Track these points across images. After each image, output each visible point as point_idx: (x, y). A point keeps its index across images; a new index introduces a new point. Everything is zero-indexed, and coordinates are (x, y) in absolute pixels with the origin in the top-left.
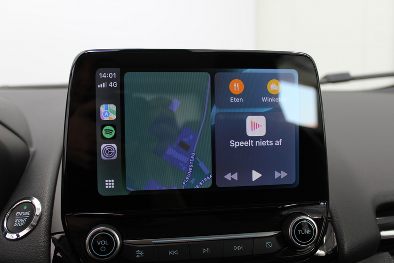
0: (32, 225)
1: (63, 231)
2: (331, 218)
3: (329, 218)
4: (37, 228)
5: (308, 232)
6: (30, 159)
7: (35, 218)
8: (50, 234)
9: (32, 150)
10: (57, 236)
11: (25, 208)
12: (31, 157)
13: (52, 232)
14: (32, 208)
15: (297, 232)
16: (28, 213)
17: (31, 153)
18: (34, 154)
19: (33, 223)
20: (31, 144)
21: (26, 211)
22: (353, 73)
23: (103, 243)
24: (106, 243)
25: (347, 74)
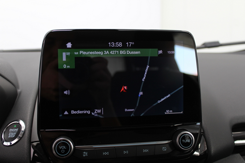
0: (19, 137)
1: (39, 140)
2: (204, 133)
3: (202, 133)
4: (22, 139)
5: (189, 141)
6: (18, 96)
7: (21, 133)
8: (30, 142)
9: (19, 91)
10: (35, 144)
11: (15, 126)
12: (18, 95)
13: (32, 141)
14: (19, 126)
15: (182, 141)
16: (17, 130)
17: (18, 93)
18: (20, 93)
19: (20, 135)
20: (18, 88)
21: (16, 128)
22: (221, 42)
23: (63, 147)
24: (64, 147)
25: (218, 42)
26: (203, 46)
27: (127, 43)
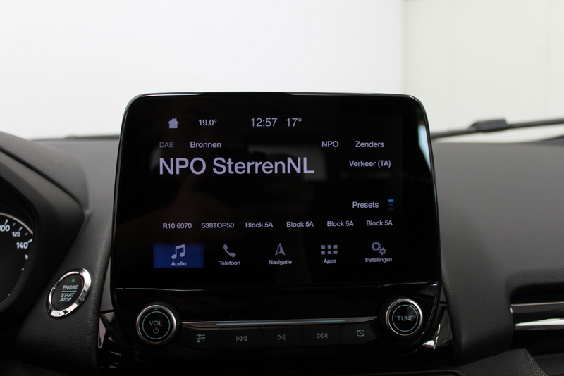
0: (79, 301)
1: (112, 308)
3: (442, 303)
4: (85, 305)
5: (410, 318)
6: (84, 224)
7: (83, 294)
8: (99, 313)
9: (87, 212)
10: (108, 315)
11: (73, 280)
12: (85, 222)
13: (102, 309)
14: (80, 280)
15: (396, 319)
16: (75, 287)
17: (86, 216)
18: (90, 216)
19: (81, 298)
20: (87, 207)
21: (74, 284)
23: (156, 323)
24: (159, 323)
25: (503, 121)
26: (474, 129)
27: (289, 120)
